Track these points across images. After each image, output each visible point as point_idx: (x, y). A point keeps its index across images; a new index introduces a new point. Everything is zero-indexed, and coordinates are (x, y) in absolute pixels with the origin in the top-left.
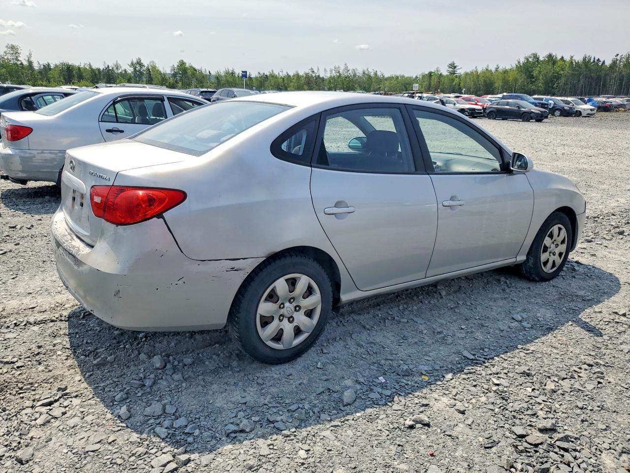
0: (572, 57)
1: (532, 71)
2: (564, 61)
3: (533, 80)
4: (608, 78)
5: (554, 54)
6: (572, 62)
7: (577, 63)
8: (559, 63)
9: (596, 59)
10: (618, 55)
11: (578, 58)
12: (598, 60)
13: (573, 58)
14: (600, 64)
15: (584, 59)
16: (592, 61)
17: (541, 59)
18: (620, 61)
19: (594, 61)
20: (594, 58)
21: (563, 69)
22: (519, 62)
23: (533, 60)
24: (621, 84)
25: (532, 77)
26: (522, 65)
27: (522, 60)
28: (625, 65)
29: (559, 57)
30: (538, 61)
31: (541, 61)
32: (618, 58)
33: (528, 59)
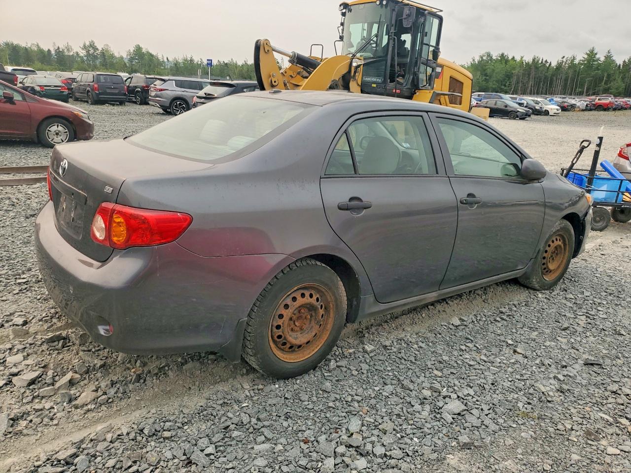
0: (522, 57)
1: (486, 69)
2: (515, 61)
3: (487, 78)
4: (555, 78)
5: (506, 54)
6: (523, 63)
7: (527, 64)
8: (511, 62)
9: (544, 60)
10: (564, 57)
11: (528, 59)
12: (546, 61)
13: (524, 59)
14: (548, 65)
15: (534, 60)
16: (540, 62)
17: (494, 58)
18: (566, 63)
19: (542, 62)
20: (542, 60)
21: (514, 68)
22: (474, 60)
23: (487, 58)
24: (566, 84)
25: (486, 75)
26: (477, 63)
27: (477, 59)
28: (569, 67)
29: (510, 58)
30: (491, 60)
31: (494, 60)
32: (564, 60)
33: (482, 57)
